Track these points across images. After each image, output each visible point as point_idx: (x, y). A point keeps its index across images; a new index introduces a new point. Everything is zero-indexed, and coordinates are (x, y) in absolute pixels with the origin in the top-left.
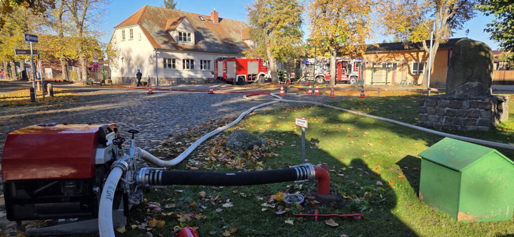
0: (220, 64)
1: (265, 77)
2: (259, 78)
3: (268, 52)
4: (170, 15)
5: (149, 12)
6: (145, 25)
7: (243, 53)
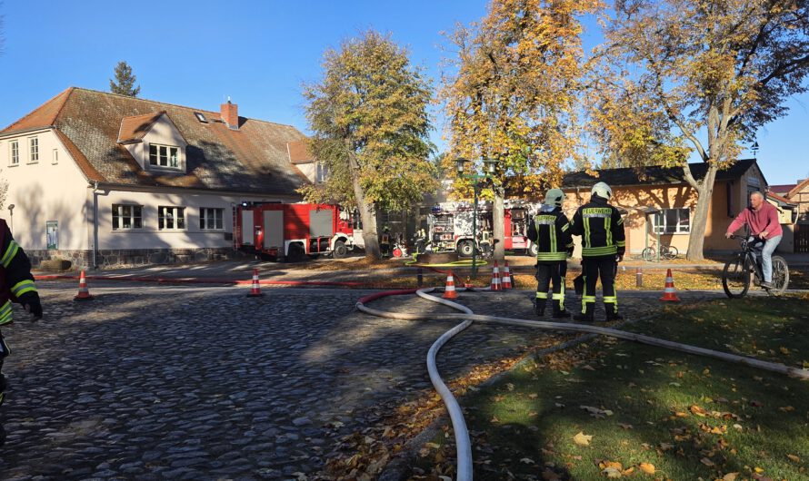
0: (248, 216)
1: (348, 243)
2: (335, 247)
3: (357, 190)
4: (128, 110)
5: (77, 102)
6: (67, 130)
7: (298, 191)
